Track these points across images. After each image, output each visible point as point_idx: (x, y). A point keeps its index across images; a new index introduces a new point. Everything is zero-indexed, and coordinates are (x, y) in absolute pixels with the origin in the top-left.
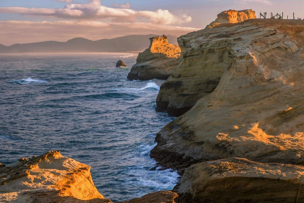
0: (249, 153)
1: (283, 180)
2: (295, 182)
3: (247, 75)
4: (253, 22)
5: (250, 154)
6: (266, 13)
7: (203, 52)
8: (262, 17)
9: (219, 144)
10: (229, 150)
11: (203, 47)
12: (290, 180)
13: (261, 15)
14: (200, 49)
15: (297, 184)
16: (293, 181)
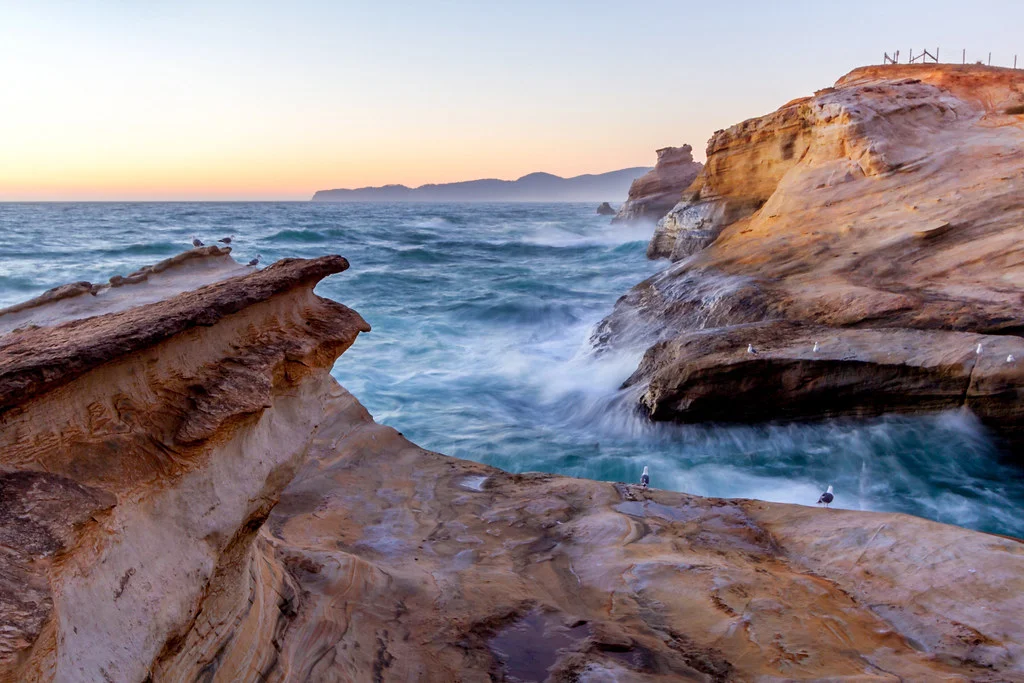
0: (826, 316)
1: (917, 368)
2: (957, 374)
3: (841, 160)
4: (867, 72)
5: (830, 318)
6: (898, 52)
7: (748, 138)
8: (889, 63)
9: (750, 298)
10: (774, 312)
11: (751, 127)
12: (940, 366)
13: (886, 56)
14: (744, 134)
15: (960, 379)
16: (950, 370)
